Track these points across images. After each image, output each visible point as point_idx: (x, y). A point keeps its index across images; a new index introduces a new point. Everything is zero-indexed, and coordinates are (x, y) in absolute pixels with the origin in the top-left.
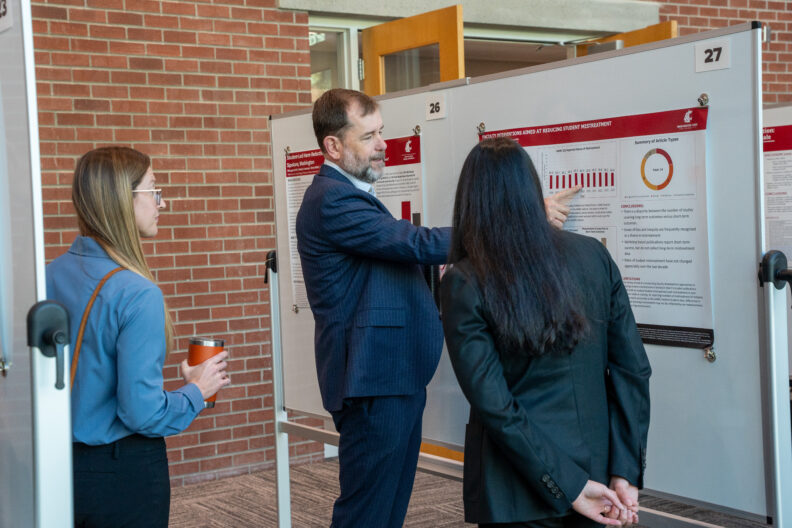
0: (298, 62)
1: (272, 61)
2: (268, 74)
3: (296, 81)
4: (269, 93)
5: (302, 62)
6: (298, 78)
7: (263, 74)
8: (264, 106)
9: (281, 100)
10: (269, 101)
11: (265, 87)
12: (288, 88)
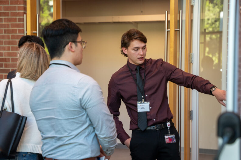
0: (18, 4)
1: (5, 5)
2: (4, 10)
3: (17, 12)
4: (4, 18)
5: (20, 4)
6: (18, 12)
7: (2, 10)
8: (2, 24)
9: (10, 21)
10: (4, 22)
11: (3, 16)
12: (13, 16)
